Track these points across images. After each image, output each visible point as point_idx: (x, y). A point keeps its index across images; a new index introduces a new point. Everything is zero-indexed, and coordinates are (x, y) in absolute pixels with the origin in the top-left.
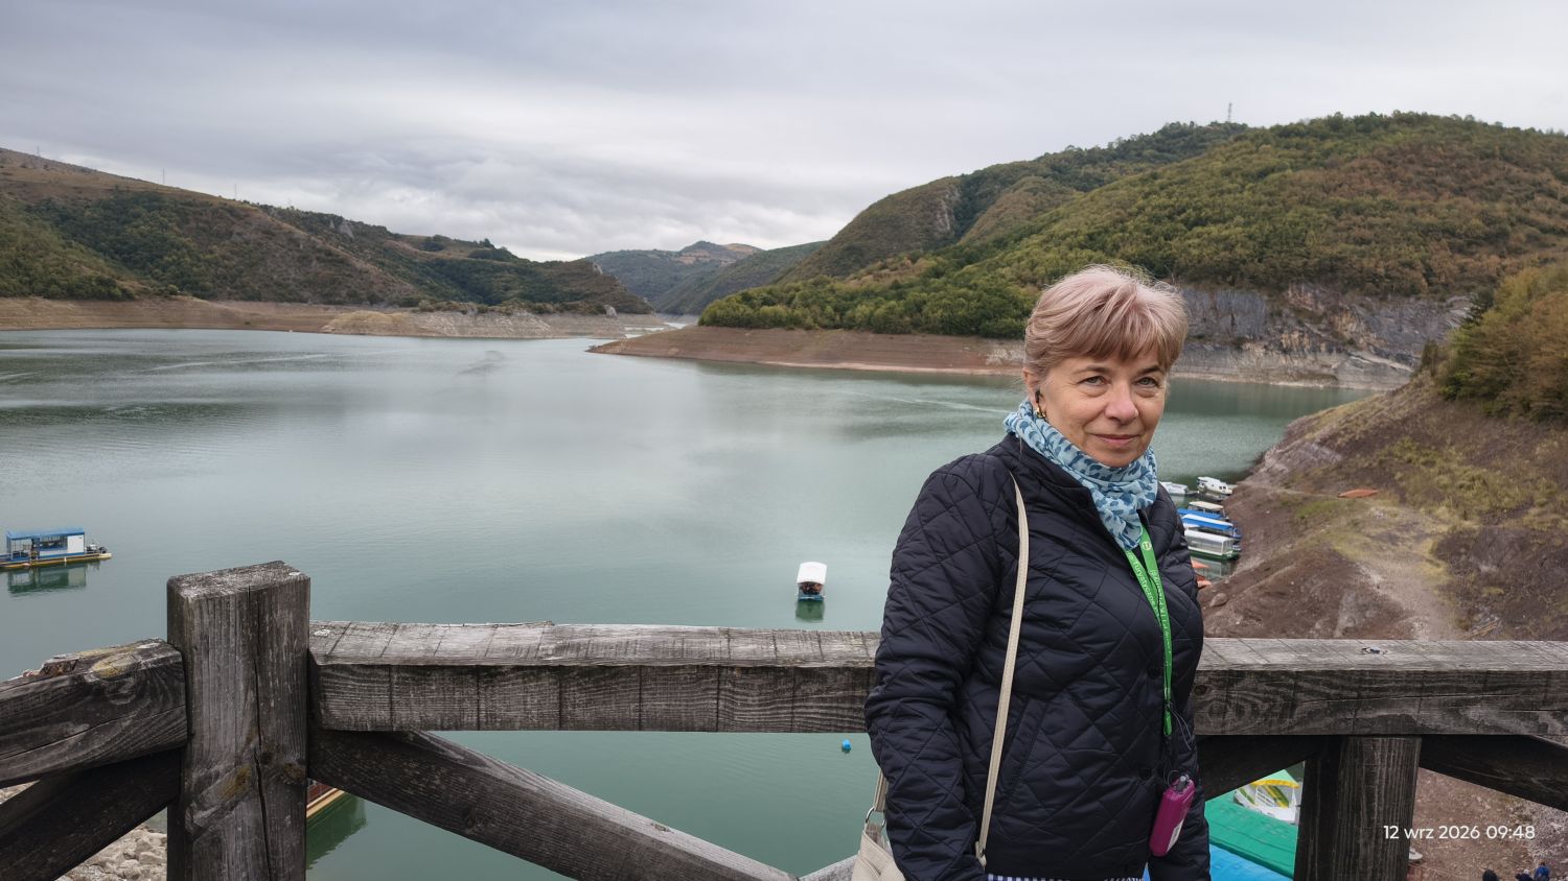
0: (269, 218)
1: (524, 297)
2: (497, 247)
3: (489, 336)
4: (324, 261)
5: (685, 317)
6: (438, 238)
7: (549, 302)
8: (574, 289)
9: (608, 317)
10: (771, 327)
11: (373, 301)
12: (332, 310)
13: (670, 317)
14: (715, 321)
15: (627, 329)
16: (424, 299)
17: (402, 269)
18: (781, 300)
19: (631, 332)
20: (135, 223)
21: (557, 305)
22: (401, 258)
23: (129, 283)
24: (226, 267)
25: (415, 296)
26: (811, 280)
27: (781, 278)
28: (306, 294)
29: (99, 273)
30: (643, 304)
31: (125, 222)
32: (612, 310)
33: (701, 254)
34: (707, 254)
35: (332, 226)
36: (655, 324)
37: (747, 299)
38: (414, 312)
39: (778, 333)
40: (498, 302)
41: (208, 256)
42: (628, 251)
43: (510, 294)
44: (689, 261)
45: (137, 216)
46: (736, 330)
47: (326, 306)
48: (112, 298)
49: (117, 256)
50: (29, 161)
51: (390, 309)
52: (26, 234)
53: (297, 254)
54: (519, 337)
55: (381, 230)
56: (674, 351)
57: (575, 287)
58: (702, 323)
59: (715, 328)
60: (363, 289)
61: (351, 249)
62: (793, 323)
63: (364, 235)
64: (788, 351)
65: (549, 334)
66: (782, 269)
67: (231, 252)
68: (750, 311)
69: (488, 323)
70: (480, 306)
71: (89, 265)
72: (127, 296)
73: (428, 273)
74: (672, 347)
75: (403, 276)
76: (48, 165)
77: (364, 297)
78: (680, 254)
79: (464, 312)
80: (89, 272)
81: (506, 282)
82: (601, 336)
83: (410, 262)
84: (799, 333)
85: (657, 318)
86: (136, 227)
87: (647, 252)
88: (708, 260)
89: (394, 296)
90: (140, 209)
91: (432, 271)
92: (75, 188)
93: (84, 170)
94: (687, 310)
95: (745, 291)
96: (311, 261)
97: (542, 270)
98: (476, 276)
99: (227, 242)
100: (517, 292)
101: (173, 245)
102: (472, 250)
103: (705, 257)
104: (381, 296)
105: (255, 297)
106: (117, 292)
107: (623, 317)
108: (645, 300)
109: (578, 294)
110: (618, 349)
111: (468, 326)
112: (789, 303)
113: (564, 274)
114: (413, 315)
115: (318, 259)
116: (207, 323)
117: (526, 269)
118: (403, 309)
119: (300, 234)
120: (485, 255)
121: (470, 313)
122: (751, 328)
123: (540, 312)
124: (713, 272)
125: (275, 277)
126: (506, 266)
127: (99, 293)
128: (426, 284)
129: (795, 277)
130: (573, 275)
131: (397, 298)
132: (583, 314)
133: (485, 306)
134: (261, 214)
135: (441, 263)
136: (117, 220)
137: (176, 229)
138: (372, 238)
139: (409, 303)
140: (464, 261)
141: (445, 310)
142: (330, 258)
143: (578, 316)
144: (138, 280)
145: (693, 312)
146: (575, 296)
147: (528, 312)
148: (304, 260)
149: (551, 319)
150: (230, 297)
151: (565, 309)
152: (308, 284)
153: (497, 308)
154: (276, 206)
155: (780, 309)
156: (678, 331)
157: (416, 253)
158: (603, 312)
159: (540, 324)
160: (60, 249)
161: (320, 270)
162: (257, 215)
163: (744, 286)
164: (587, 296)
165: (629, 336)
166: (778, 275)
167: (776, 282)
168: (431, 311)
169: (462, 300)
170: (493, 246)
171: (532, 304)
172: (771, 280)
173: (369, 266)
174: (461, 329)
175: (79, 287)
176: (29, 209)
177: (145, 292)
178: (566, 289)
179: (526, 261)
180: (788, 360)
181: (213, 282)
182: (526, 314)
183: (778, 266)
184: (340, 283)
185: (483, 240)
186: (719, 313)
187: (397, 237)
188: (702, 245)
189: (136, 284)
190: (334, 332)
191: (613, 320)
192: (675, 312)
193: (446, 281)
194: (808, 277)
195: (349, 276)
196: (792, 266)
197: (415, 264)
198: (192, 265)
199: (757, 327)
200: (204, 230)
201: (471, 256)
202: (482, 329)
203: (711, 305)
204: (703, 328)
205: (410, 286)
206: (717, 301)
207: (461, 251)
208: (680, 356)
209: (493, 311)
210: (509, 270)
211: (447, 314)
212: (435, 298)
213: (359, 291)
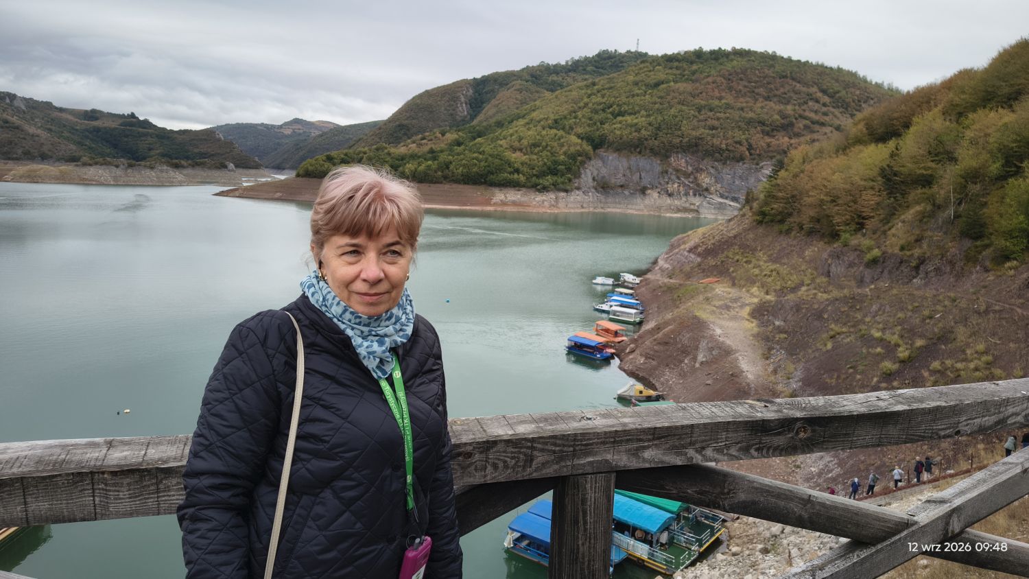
1: (163, 155)
2: (141, 118)
3: (138, 184)
4: (3, 127)
5: (286, 171)
6: (94, 111)
7: (183, 159)
8: (202, 150)
9: (229, 171)
11: (44, 157)
12: (10, 165)
13: (275, 171)
14: (305, 174)
15: (244, 179)
16: (85, 156)
17: (66, 134)
18: (354, 160)
19: (246, 181)
21: (190, 162)
22: (65, 126)
25: (76, 154)
26: (375, 146)
27: (354, 144)
30: (256, 161)
32: (231, 166)
33: (297, 127)
34: (300, 127)
35: (8, 101)
36: (264, 176)
37: (330, 159)
38: (77, 166)
40: (144, 159)
42: (242, 124)
43: (152, 153)
44: (288, 132)
47: (5, 161)
51: (57, 164)
54: (161, 184)
55: (48, 105)
56: (278, 195)
58: (298, 175)
59: (307, 179)
60: (36, 149)
61: (24, 118)
63: (34, 108)
65: (185, 182)
66: (355, 139)
69: (134, 174)
70: (129, 161)
73: (87, 137)
74: (277, 192)
75: (68, 139)
77: (36, 154)
78: (281, 127)
79: (117, 166)
81: (149, 144)
82: (224, 184)
83: (73, 129)
85: (265, 171)
87: (256, 124)
88: (301, 131)
89: (61, 154)
91: (90, 136)
94: (288, 166)
95: (328, 153)
97: (176, 135)
98: (126, 139)
100: (158, 152)
102: (121, 121)
103: (299, 129)
104: (50, 153)
107: (240, 170)
108: (256, 159)
109: (205, 154)
110: (237, 193)
111: (121, 177)
113: (193, 140)
114: (77, 169)
117: (164, 134)
118: (68, 163)
120: (132, 125)
121: (122, 166)
123: (177, 166)
124: (306, 140)
126: (148, 133)
128: (86, 145)
129: (363, 144)
130: (200, 140)
131: (63, 155)
132: (209, 168)
133: (134, 162)
135: (97, 130)
138: (41, 110)
139: (73, 159)
140: (117, 128)
141: (102, 165)
142: (7, 125)
143: (206, 169)
145: (292, 168)
146: (203, 155)
147: (168, 166)
149: (185, 172)
151: (195, 165)
153: (143, 163)
156: (282, 181)
157: (77, 122)
158: (226, 167)
159: (178, 175)
163: (328, 150)
164: (213, 155)
165: (245, 184)
166: (351, 143)
167: (350, 147)
168: (90, 165)
169: (114, 157)
170: (138, 118)
171: (170, 160)
172: (346, 146)
173: (39, 132)
174: (115, 178)
178: (196, 150)
179: (164, 129)
182: (165, 168)
183: (351, 136)
184: (16, 144)
185: (130, 114)
186: (310, 168)
187: (61, 110)
188: (297, 121)
190: (13, 180)
191: (232, 173)
192: (279, 168)
193: (102, 144)
194: (373, 145)
195: (25, 139)
196: (361, 137)
197: (77, 130)
201: (121, 125)
202: (132, 179)
203: (304, 163)
204: (300, 179)
205: (73, 147)
206: (309, 160)
207: (113, 121)
208: (283, 198)
209: (140, 165)
210: (151, 135)
211: (103, 167)
212: (94, 156)
213: (32, 151)
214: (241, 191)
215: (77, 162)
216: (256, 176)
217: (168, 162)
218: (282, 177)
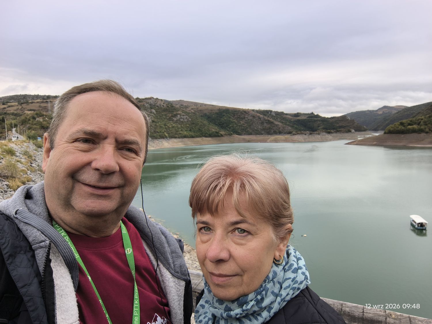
0: (254, 113)
1: (324, 128)
2: (316, 114)
3: (313, 141)
4: (267, 123)
5: (379, 131)
6: (298, 113)
7: (332, 129)
8: (340, 125)
9: (352, 133)
10: (411, 133)
11: (280, 133)
12: (269, 136)
13: (374, 132)
14: (390, 132)
15: (359, 136)
16: (294, 131)
17: (288, 123)
18: (415, 123)
19: (360, 137)
20: (223, 117)
21: (335, 130)
22: (287, 120)
23: (222, 133)
24: (244, 127)
25: (291, 131)
26: (428, 116)
27: (416, 116)
28: (263, 132)
29: (216, 130)
30: (364, 128)
31: (221, 117)
32: (353, 131)
33: (385, 110)
34: (387, 110)
35: (270, 113)
36: (368, 134)
37: (402, 124)
38: (291, 135)
39: (415, 135)
40: (316, 131)
41: (240, 124)
42: (359, 111)
43: (320, 128)
44: (381, 113)
45: (224, 115)
46: (398, 135)
47: (268, 135)
48: (219, 136)
49: (220, 126)
50: (202, 105)
51: (284, 135)
52: (201, 122)
53: (261, 122)
54: (322, 141)
55: (282, 113)
56: (375, 143)
57: (340, 124)
58: (385, 133)
59: (390, 134)
60: (278, 130)
61: (274, 119)
62: (420, 131)
63: (278, 114)
64: (418, 141)
65: (332, 139)
66: (416, 113)
67: (245, 123)
68: (403, 128)
69: (312, 137)
70: (310, 132)
71: (214, 129)
72: (222, 136)
73: (295, 124)
74: (374, 142)
75: (288, 125)
76: (205, 105)
77: (278, 132)
78: (377, 111)
79: (305, 134)
80: (214, 130)
81: (319, 124)
82: (349, 139)
83: (290, 121)
84: (423, 135)
85: (369, 132)
86: (224, 118)
87: (366, 111)
88: (387, 112)
90: (225, 114)
92: (211, 110)
93: (213, 105)
94: (380, 129)
95: (401, 121)
96: (264, 123)
97: (329, 120)
98: (309, 123)
99: (244, 120)
100: (322, 127)
101: (232, 122)
102: (307, 116)
103: (386, 111)
104: (282, 131)
105: (250, 134)
106: (220, 135)
107: (357, 133)
108: (365, 127)
109: (342, 126)
110: (355, 143)
111: (307, 138)
112: (419, 124)
113: (337, 121)
114: (291, 136)
115: (266, 123)
116: (239, 141)
117: (325, 120)
118: (288, 134)
119: (261, 116)
120: (312, 117)
121: (307, 134)
122: (404, 134)
123: (329, 133)
124: (389, 116)
125: (255, 128)
126: (318, 120)
127: (215, 135)
128: (294, 127)
129: (421, 115)
130: (340, 120)
131: (286, 131)
132: (343, 132)
133: (312, 132)
134: (252, 112)
135: (299, 120)
136: (220, 117)
137: (232, 118)
138: (280, 115)
139: (290, 133)
140: (305, 119)
142: (269, 122)
143: (342, 133)
144: (224, 131)
145: (382, 130)
146: (341, 127)
147: (325, 133)
148: (262, 123)
149: (333, 135)
150: (245, 134)
151: (337, 131)
152: (264, 129)
153: (315, 132)
154: (256, 109)
155: (415, 126)
156: (377, 136)
157: (292, 118)
158: (350, 131)
159: (329, 136)
160: (208, 125)
161: (266, 126)
162: (251, 112)
163: (401, 120)
164: (345, 127)
165: (359, 139)
166: (414, 115)
167: (413, 117)
168: (296, 134)
169: (305, 131)
170: (314, 114)
171: (326, 130)
172: (411, 117)
173: (279, 123)
174: (305, 139)
175: (212, 134)
176: (202, 116)
177: (226, 134)
178: (338, 125)
179: (324, 118)
180: (418, 144)
181: (241, 131)
182: (324, 134)
183: (414, 112)
184: (271, 129)
185: (311, 112)
186: (391, 129)
187: (287, 114)
188: (385, 107)
189: (224, 132)
190: (270, 142)
191: (353, 134)
192: (376, 130)
193: (300, 126)
194: (426, 115)
195: (274, 126)
196: (420, 111)
197: (292, 121)
198: (236, 127)
199: (406, 133)
200: (238, 117)
201: (308, 118)
202: (311, 139)
203: (388, 127)
204: (386, 135)
205: (290, 128)
206: (391, 125)
207: (305, 116)
208: (377, 144)
209: (314, 133)
210: (319, 121)
211: (300, 135)
212: (297, 131)
213: (276, 130)
214: (357, 142)
215: (291, 133)
216: (364, 134)
217: (326, 131)
218: (377, 134)
